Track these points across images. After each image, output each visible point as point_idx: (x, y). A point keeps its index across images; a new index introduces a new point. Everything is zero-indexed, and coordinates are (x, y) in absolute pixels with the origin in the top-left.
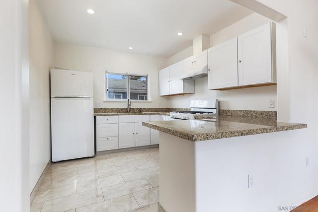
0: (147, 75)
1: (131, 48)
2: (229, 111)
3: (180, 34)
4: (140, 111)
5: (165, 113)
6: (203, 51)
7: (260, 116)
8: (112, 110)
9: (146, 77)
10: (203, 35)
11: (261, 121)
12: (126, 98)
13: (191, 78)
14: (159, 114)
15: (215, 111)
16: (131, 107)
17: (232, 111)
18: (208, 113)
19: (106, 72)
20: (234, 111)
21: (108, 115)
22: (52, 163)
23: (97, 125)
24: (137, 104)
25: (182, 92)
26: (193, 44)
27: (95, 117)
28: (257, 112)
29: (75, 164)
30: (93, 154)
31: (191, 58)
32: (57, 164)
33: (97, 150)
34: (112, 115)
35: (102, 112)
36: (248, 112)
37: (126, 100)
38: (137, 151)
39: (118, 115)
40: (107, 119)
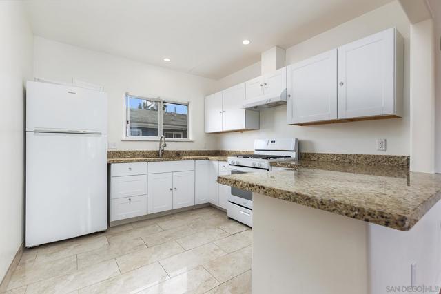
0: (189, 103)
1: (167, 60)
2: (313, 154)
3: (246, 42)
4: (178, 155)
5: (217, 158)
6: (277, 69)
7: (364, 162)
8: (134, 154)
9: (187, 105)
10: (277, 46)
11: (366, 170)
12: (157, 135)
13: (256, 107)
14: (207, 159)
15: (293, 155)
16: (165, 149)
17: (318, 154)
18: (285, 157)
19: (127, 95)
20: (322, 155)
21: (131, 161)
22: (25, 249)
23: (112, 179)
24: (173, 145)
25: (244, 127)
26: (261, 60)
27: (109, 165)
28: (359, 156)
29: (72, 247)
30: (105, 227)
31: (260, 79)
32: (35, 251)
33: (112, 219)
34: (138, 161)
35: (119, 157)
36: (344, 157)
37: (157, 138)
38: (176, 216)
39: (147, 161)
40: (130, 169)
